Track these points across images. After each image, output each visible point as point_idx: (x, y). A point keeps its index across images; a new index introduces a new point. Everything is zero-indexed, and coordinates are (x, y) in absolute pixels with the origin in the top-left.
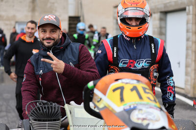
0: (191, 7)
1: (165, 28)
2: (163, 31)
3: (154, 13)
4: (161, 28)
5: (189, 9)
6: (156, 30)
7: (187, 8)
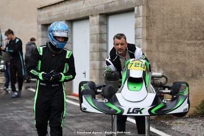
0: (141, 8)
1: (107, 34)
2: (104, 38)
3: (92, 16)
4: (101, 34)
5: (138, 10)
6: (95, 36)
7: (136, 8)
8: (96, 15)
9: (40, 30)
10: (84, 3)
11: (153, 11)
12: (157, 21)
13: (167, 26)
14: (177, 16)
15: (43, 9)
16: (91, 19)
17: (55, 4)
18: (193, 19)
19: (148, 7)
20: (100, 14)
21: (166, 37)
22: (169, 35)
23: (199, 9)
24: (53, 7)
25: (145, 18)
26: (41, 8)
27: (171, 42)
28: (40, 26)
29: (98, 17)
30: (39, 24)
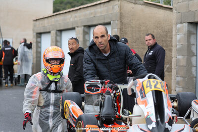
8: (81, 27)
9: (35, 37)
10: (71, 17)
11: (125, 25)
12: (128, 32)
13: (135, 36)
14: (143, 28)
15: (38, 21)
16: (77, 29)
17: (48, 17)
18: (155, 31)
19: (121, 22)
20: (84, 26)
21: (134, 44)
22: (137, 43)
23: (160, 24)
24: (46, 19)
25: (119, 30)
26: (36, 20)
27: (138, 48)
28: (35, 34)
29: (83, 27)
30: (34, 33)
